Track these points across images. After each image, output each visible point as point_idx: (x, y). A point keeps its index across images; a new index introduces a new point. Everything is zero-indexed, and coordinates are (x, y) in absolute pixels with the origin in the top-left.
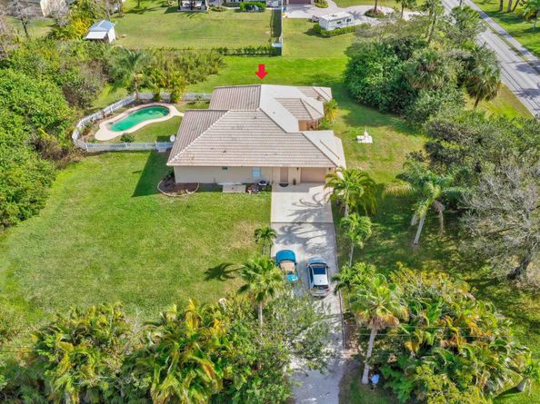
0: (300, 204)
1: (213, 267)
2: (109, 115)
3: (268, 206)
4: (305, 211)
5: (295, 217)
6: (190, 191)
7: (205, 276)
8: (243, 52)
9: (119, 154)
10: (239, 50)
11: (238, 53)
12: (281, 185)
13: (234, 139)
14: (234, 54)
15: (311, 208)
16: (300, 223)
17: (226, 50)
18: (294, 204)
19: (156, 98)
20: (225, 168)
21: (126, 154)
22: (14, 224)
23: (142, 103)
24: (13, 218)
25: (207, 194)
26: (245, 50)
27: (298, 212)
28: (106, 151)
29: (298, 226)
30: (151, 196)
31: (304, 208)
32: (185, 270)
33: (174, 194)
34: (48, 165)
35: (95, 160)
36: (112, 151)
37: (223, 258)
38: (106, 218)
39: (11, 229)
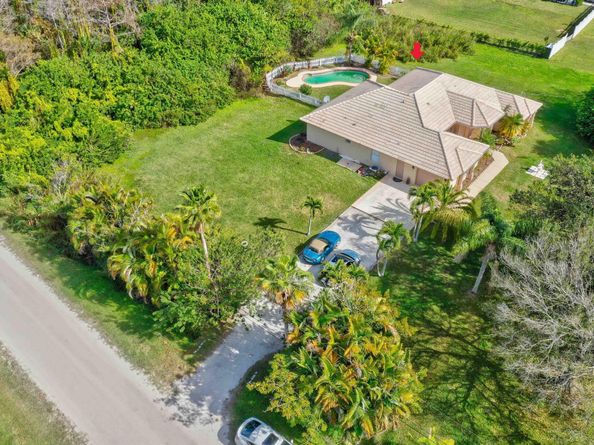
0: (394, 202)
1: (270, 217)
2: (313, 67)
3: (363, 191)
4: (392, 210)
5: (377, 211)
6: (311, 151)
7: (257, 221)
8: (505, 45)
9: (293, 102)
10: (501, 41)
11: (499, 45)
12: (395, 179)
13: (371, 116)
14: (494, 45)
15: (402, 211)
16: (376, 219)
17: (486, 37)
18: (389, 200)
19: (367, 65)
20: (349, 141)
21: (297, 104)
22: (175, 126)
23: (352, 65)
24: (175, 120)
25: (323, 159)
26: (508, 42)
27: (385, 209)
28: (283, 96)
29: (372, 220)
30: (280, 143)
31: (393, 207)
32: (248, 210)
33: (296, 149)
34: (230, 90)
35: (271, 100)
36: (288, 98)
37: (284, 215)
38: (234, 147)
39: (171, 129)
